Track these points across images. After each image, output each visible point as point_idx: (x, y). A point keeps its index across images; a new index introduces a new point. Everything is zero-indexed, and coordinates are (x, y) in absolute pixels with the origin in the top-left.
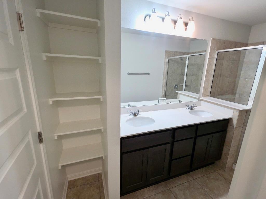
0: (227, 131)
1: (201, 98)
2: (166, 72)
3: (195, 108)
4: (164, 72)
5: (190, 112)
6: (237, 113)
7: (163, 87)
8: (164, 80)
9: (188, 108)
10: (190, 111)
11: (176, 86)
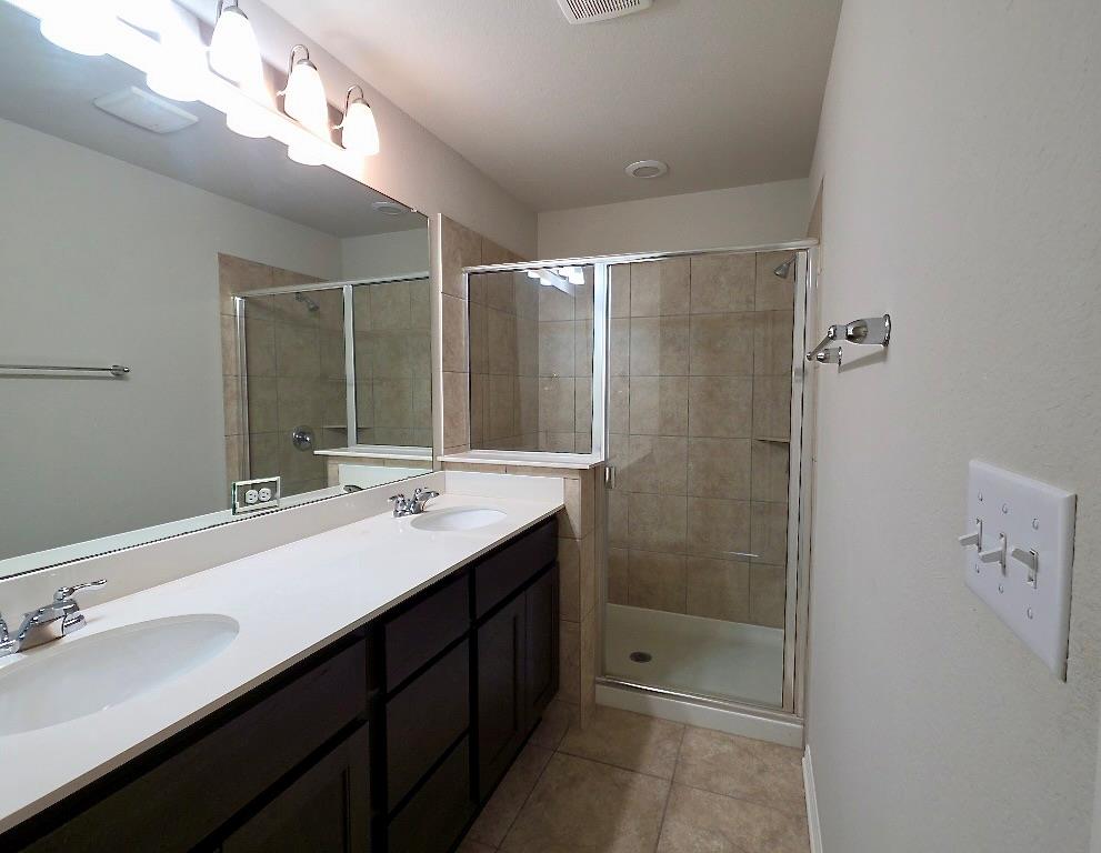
0: (558, 563)
1: (440, 459)
2: (237, 367)
3: (432, 504)
4: (225, 367)
5: (414, 524)
6: (576, 486)
7: (229, 446)
8: (234, 408)
9: (399, 508)
10: (415, 520)
11: (303, 433)
